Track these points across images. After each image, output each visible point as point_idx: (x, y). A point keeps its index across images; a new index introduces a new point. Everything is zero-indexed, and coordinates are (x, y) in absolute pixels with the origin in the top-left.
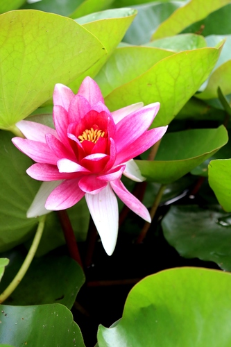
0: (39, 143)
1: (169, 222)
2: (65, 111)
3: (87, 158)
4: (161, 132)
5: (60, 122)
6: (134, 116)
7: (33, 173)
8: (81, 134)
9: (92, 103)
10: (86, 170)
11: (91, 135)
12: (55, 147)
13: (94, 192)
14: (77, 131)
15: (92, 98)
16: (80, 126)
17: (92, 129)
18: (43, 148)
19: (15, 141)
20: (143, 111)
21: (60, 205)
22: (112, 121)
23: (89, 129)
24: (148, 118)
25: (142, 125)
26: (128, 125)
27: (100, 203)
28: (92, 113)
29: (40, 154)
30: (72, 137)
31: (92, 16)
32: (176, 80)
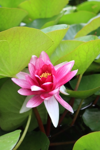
0: (23, 80)
1: (86, 116)
2: (34, 66)
3: (43, 84)
4: (75, 72)
5: (32, 70)
6: (63, 66)
8: (41, 75)
9: (45, 62)
10: (43, 90)
11: (45, 75)
12: (30, 81)
13: (47, 99)
14: (39, 74)
16: (40, 72)
17: (46, 73)
18: (25, 82)
19: (13, 79)
20: (67, 64)
21: (33, 106)
22: (54, 69)
23: (44, 73)
24: (69, 67)
25: (67, 70)
26: (61, 71)
27: (51, 105)
28: (45, 65)
29: (24, 85)
30: (37, 76)
31: (49, 28)
32: (87, 53)
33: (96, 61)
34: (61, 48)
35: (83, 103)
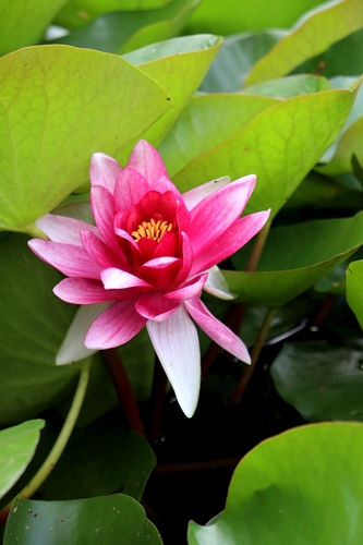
0: (69, 247)
1: (283, 368)
2: (109, 195)
3: (146, 265)
4: (261, 219)
5: (102, 212)
6: (217, 197)
7: (63, 292)
8: (136, 229)
9: (150, 181)
10: (147, 285)
11: (151, 229)
12: (95, 251)
13: (160, 318)
14: (130, 225)
15: (149, 172)
16: (133, 217)
17: (153, 221)
18: (77, 254)
19: (33, 244)
20: (231, 189)
21: (107, 341)
22: (183, 206)
23: (148, 221)
24: (239, 198)
25: (230, 210)
26: (207, 213)
27: (170, 336)
28: (151, 195)
29: (73, 265)
30: (122, 233)
31: (151, 49)
32: (287, 142)
33: (321, 170)
34: (196, 123)
35: (275, 321)
